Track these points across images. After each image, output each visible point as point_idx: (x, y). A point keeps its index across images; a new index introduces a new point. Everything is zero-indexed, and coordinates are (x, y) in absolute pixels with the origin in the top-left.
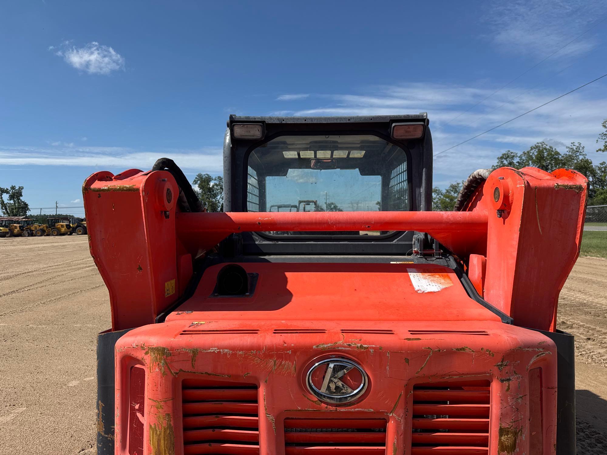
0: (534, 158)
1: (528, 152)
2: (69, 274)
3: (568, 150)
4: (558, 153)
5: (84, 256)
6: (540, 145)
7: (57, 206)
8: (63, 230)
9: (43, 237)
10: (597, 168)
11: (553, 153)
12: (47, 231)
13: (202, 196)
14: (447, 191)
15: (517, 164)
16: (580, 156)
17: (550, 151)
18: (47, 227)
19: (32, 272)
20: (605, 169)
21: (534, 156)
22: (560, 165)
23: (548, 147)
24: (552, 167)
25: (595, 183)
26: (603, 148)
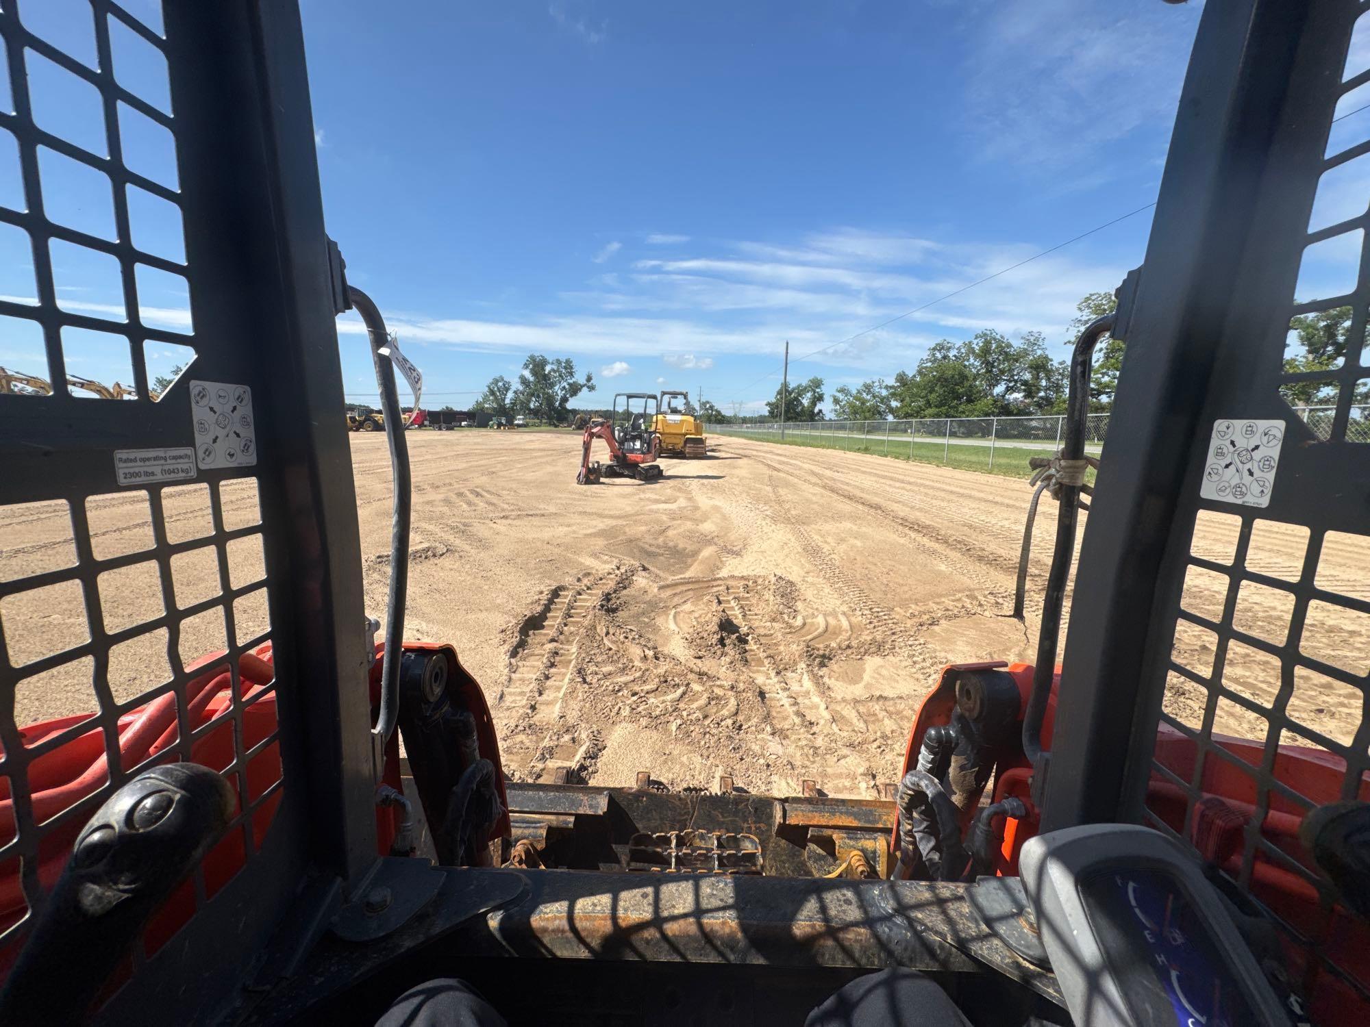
0: (977, 351)
1: (970, 343)
3: (1023, 341)
4: (1009, 346)
6: (988, 332)
11: (1003, 345)
13: (535, 385)
14: (859, 392)
15: (954, 358)
16: (1037, 351)
17: (999, 343)
21: (977, 349)
22: (1011, 362)
23: (998, 337)
24: (999, 364)
25: (1049, 389)
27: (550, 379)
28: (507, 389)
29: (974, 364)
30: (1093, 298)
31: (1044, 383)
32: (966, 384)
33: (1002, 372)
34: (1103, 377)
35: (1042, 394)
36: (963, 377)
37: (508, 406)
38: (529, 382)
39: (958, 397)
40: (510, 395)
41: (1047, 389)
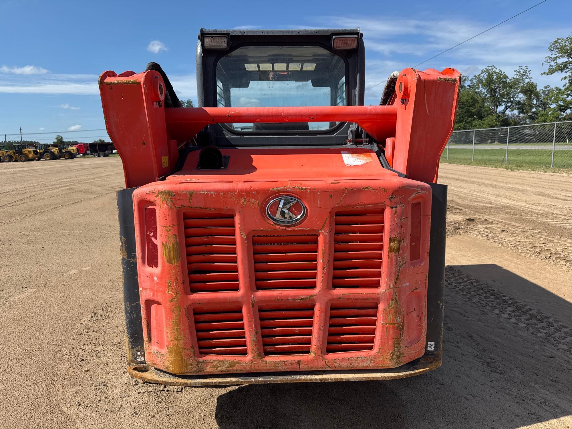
0: (484, 82)
1: (479, 76)
2: (46, 193)
3: (515, 73)
4: (506, 77)
5: (58, 178)
6: (490, 68)
7: (21, 133)
8: (31, 155)
9: (11, 163)
10: (542, 91)
11: (501, 76)
12: (14, 157)
15: (468, 87)
16: (526, 80)
17: (499, 74)
18: (14, 154)
19: (10, 192)
20: (548, 92)
21: (484, 80)
22: (508, 89)
23: (497, 71)
24: (500, 90)
25: (539, 106)
26: (547, 71)
29: (483, 90)
30: (559, 41)
31: (535, 102)
32: (478, 106)
33: (502, 96)
34: (568, 97)
35: (534, 110)
36: (476, 101)
39: (472, 115)
41: (537, 106)
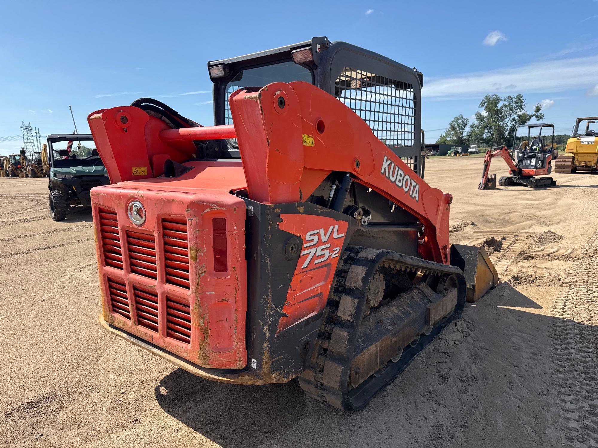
13: (489, 119)
27: (501, 113)
28: (465, 125)
37: (465, 138)
38: (484, 117)
40: (467, 129)
